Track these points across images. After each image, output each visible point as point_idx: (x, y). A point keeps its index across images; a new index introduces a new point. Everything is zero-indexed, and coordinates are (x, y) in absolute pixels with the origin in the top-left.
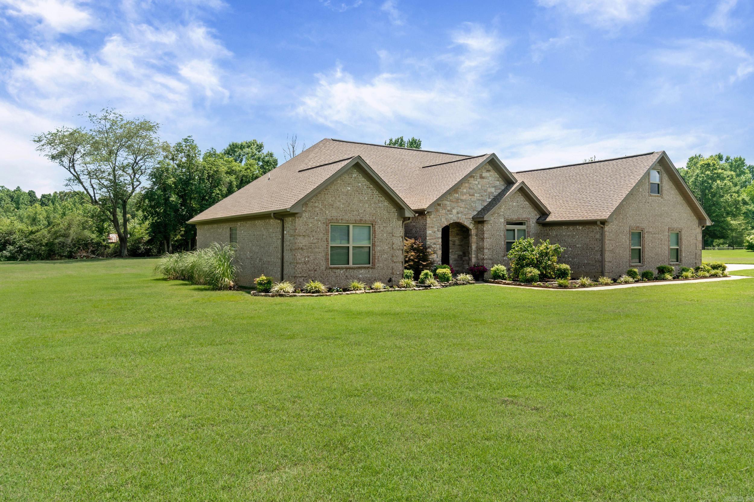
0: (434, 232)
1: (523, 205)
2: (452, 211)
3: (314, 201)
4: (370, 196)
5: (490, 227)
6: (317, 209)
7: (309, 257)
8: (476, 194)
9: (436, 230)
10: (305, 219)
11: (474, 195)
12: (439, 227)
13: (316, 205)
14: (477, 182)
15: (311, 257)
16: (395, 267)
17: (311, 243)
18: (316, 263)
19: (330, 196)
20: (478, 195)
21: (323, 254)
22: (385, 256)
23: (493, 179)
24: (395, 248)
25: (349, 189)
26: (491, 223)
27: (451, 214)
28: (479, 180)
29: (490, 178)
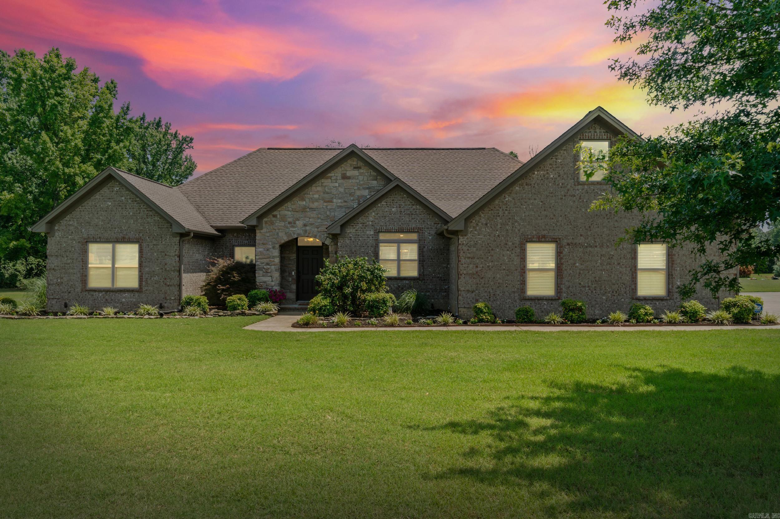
0: (267, 250)
1: (411, 210)
2: (295, 223)
3: (68, 219)
4: (137, 211)
5: (348, 242)
6: (72, 228)
7: (62, 278)
8: (334, 200)
9: (271, 247)
10: (58, 239)
11: (331, 202)
12: (275, 243)
13: (71, 223)
14: (337, 185)
15: (64, 278)
16: (169, 291)
17: (65, 264)
18: (70, 285)
19: (87, 213)
20: (340, 201)
21: (79, 275)
22: (156, 278)
23: (365, 178)
24: (168, 269)
25: (110, 204)
26: (351, 237)
27: (293, 227)
28: (340, 181)
29: (361, 178)
